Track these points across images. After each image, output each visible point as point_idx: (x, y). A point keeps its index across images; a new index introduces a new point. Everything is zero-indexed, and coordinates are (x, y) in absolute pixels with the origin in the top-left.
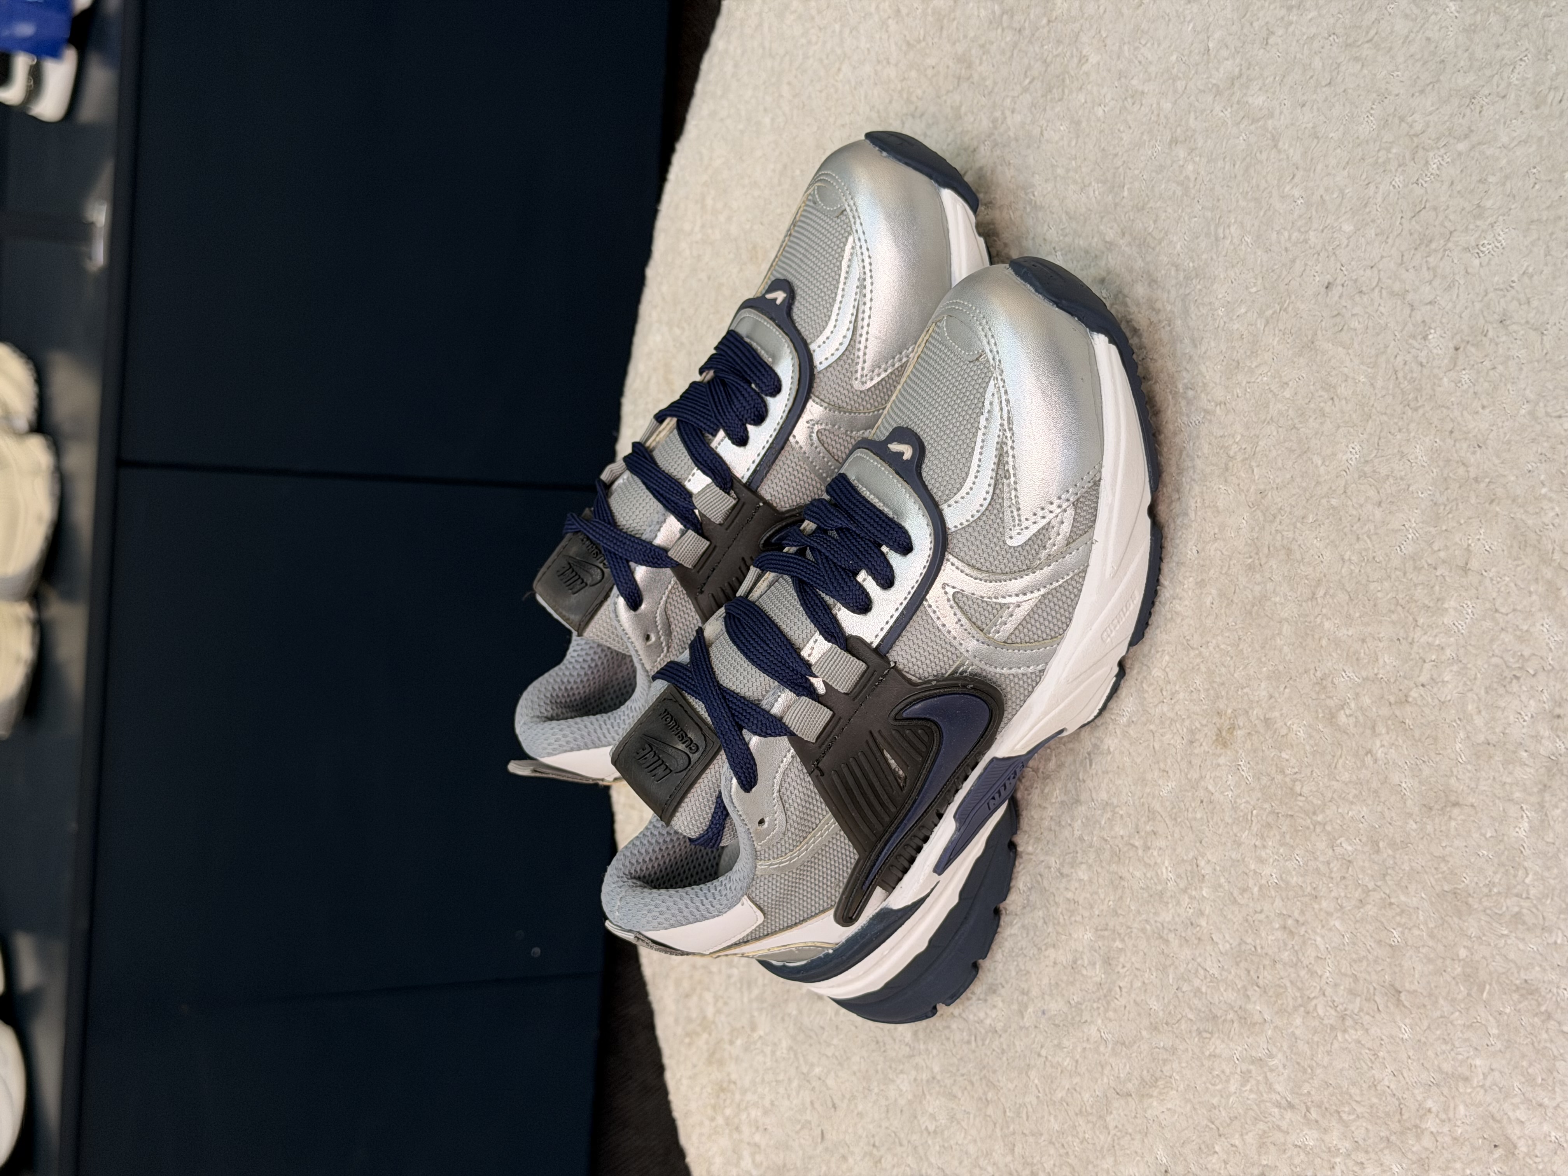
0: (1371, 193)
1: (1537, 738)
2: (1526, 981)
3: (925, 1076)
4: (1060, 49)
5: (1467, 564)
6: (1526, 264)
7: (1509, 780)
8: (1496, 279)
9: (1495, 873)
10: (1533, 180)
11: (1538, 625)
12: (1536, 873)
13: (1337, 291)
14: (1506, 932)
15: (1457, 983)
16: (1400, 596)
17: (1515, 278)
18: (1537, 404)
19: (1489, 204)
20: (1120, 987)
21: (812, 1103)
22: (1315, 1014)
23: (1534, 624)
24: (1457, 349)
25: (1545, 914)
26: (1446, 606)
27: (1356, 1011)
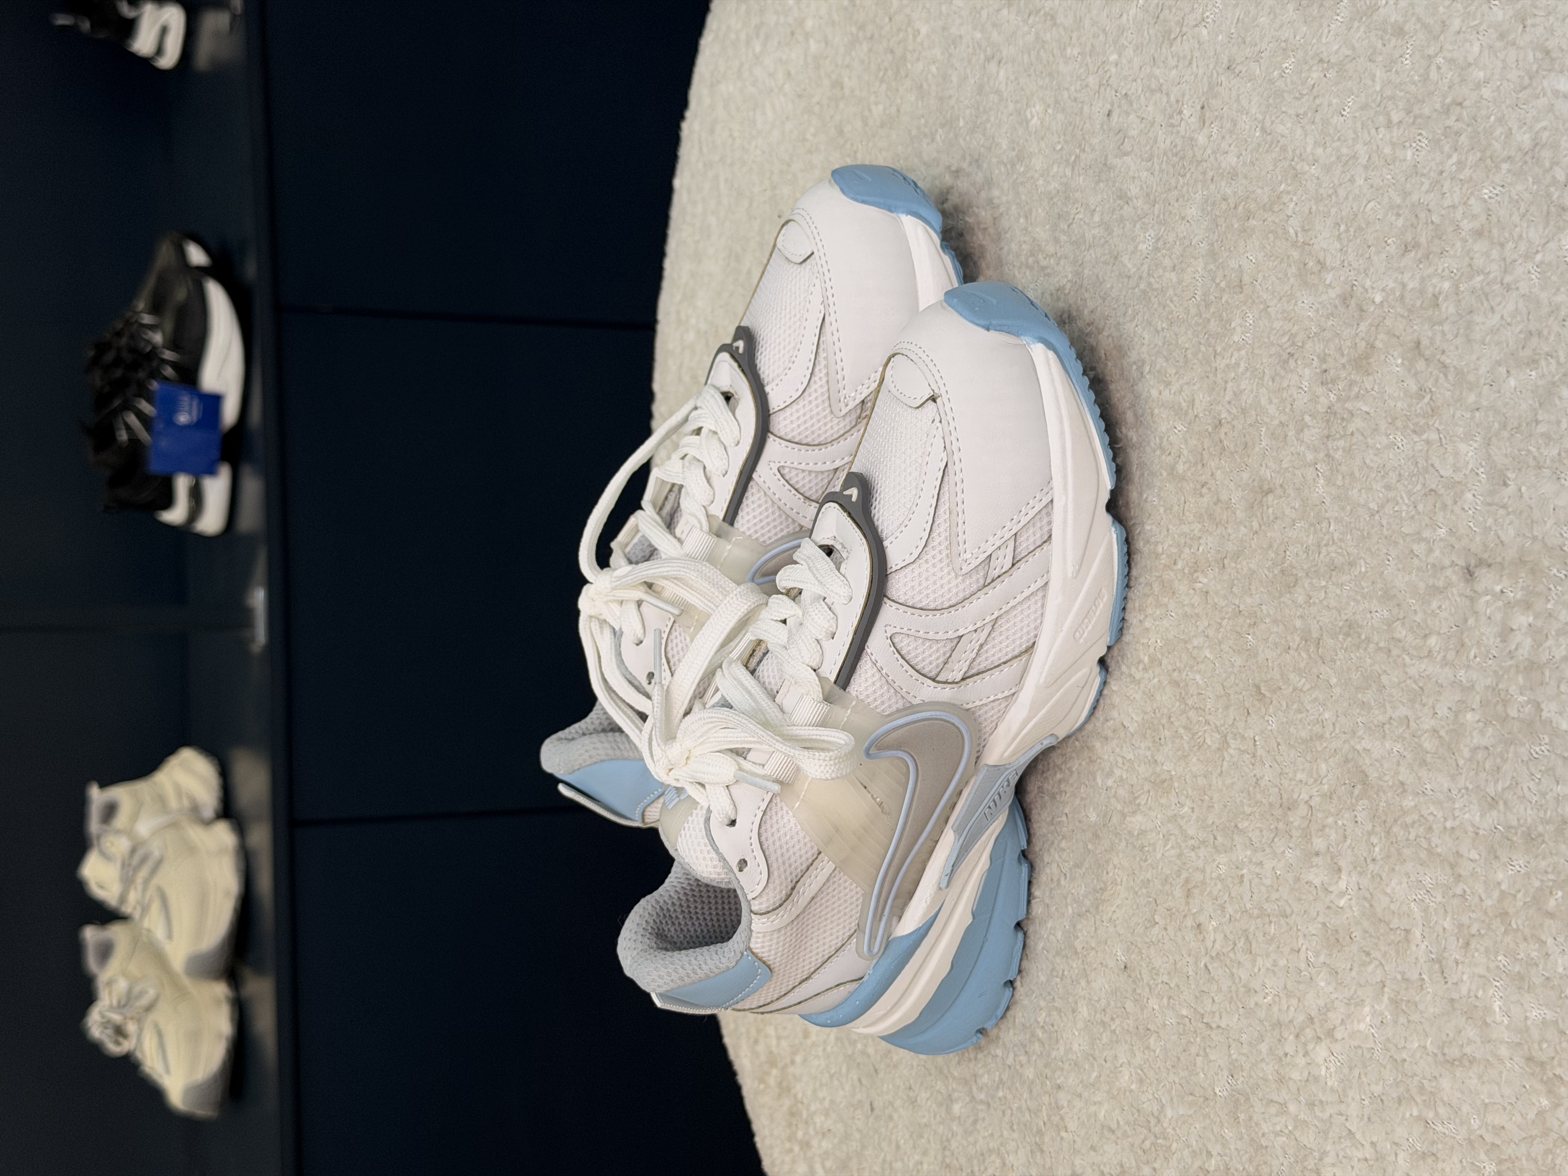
2: (1346, 620)
12: (1336, 518)
15: (1299, 653)
22: (1205, 746)
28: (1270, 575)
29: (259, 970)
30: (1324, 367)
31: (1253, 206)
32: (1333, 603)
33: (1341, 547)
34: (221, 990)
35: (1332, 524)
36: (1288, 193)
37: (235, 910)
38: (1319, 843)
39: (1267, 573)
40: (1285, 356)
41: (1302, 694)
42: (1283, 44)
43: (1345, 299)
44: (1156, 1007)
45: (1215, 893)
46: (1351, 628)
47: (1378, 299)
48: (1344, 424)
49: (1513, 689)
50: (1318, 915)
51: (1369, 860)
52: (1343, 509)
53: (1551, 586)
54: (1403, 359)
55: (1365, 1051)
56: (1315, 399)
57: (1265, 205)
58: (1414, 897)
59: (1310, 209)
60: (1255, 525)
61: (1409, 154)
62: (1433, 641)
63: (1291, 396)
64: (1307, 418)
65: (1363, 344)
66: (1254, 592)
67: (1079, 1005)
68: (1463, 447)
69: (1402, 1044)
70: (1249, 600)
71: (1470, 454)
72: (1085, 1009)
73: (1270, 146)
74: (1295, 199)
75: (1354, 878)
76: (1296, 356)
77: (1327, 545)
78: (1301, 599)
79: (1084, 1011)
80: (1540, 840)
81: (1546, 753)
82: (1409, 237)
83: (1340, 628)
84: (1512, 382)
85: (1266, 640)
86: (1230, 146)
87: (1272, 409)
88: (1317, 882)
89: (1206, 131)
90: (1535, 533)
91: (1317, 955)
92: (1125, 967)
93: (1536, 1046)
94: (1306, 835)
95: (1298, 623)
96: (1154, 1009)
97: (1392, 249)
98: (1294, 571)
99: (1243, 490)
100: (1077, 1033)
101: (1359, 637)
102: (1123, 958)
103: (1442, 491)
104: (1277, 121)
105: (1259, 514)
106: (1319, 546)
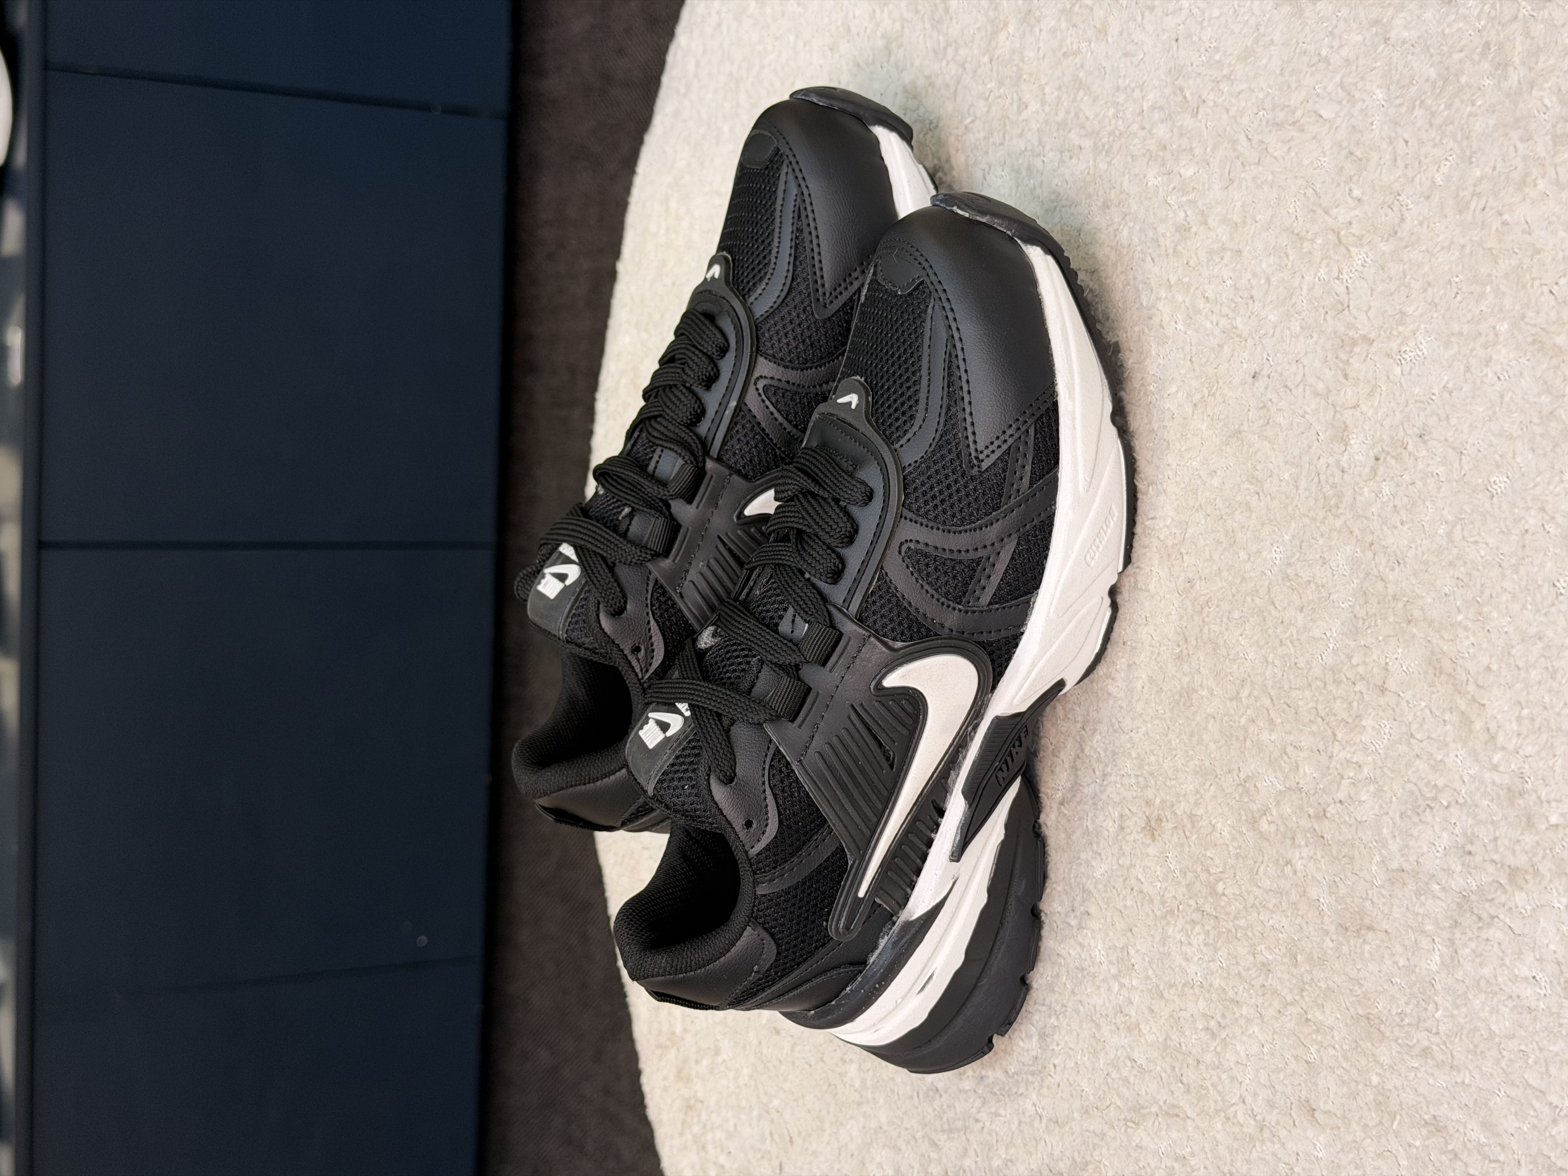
0: (1297, 284)
1: (1449, 872)
2: (1435, 1117)
3: (873, 1124)
4: (1002, 91)
5: (1384, 683)
6: (1446, 378)
7: (1421, 911)
8: (1417, 390)
9: (1407, 1004)
10: (1455, 290)
11: (1452, 755)
12: (1446, 1009)
13: (1262, 382)
14: (1416, 1065)
15: (1370, 1110)
16: (1320, 707)
17: (1435, 391)
18: (1454, 526)
19: (1410, 310)
20: (1055, 1066)
21: (771, 1134)
22: (1235, 1121)
23: (1447, 755)
24: (1377, 459)
25: (1454, 1053)
26: (1364, 723)
27: (1273, 1123)
30: (1469, 847)
31: (1417, 613)
32: (1421, 1090)
33: (1445, 1043)
35: (1440, 1012)
39: (1348, 1004)
48: (1480, 925)
57: (1433, 622)
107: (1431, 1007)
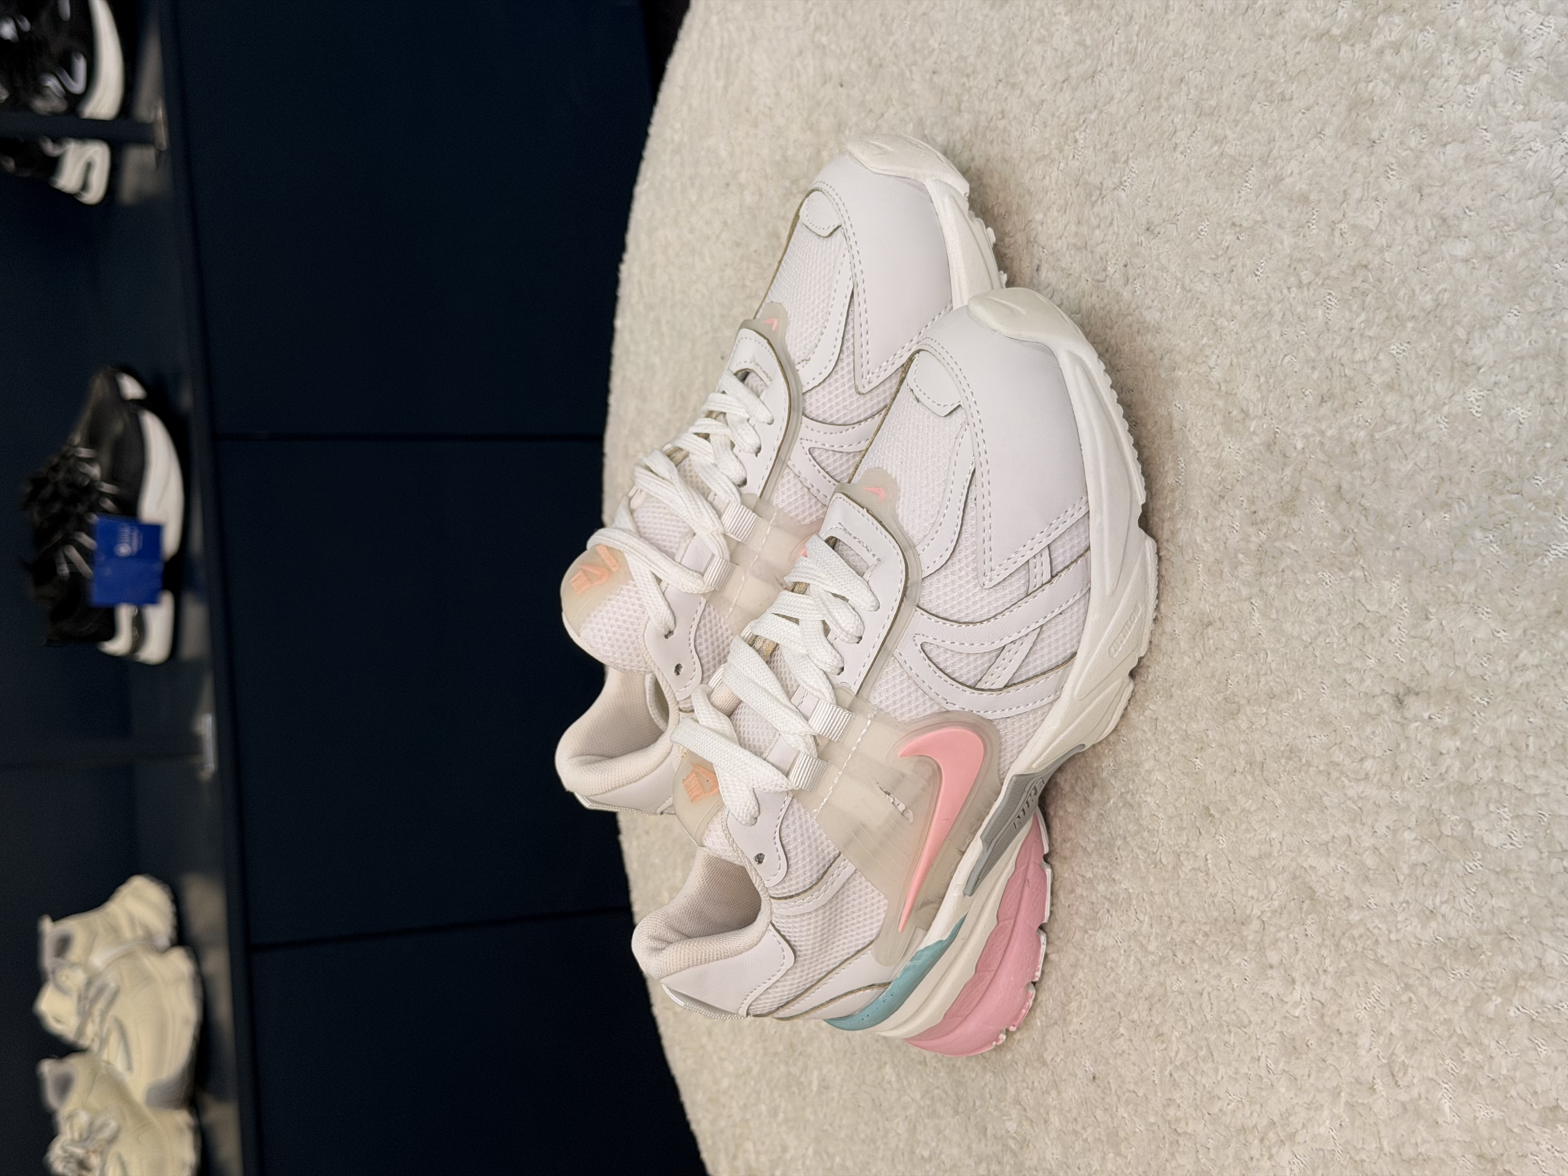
2: (1287, 744)
7: (1237, 584)
12: (1272, 649)
15: (1245, 776)
28: (1215, 703)
29: (221, 1096)
30: (1253, 508)
33: (1278, 677)
34: (183, 1118)
35: (1269, 655)
36: (1210, 346)
37: (195, 1038)
38: (1273, 957)
39: (1211, 700)
40: (1216, 498)
41: (1249, 816)
42: (1197, 209)
43: (1269, 446)
44: (1125, 1115)
45: (1176, 1005)
46: (1292, 752)
47: (1300, 446)
48: (1275, 562)
49: (1445, 809)
50: (1275, 1023)
51: (1320, 972)
52: (1279, 641)
53: (1475, 713)
54: (1327, 501)
55: (1326, 1153)
56: (1246, 539)
57: (1189, 357)
58: (1364, 1005)
59: (1232, 361)
60: (1198, 655)
61: (1320, 312)
62: (1368, 764)
63: (1224, 534)
64: (1240, 556)
65: (1289, 487)
66: (1199, 717)
67: (1051, 1115)
68: (1387, 585)
69: (1359, 1146)
70: (1194, 725)
71: (1393, 590)
72: (1057, 1119)
73: (1191, 303)
74: (1216, 351)
75: (1308, 988)
76: (1226, 498)
77: (1266, 674)
78: (1244, 726)
79: (1055, 1121)
80: (1479, 951)
81: (1480, 868)
82: (1325, 387)
83: (1283, 752)
84: (1428, 524)
85: (1214, 764)
86: (1153, 301)
87: (1206, 547)
88: (1273, 993)
89: (1129, 287)
90: (1458, 664)
91: (1276, 1062)
92: (1094, 1078)
93: (1486, 1144)
94: (1261, 949)
95: (1242, 747)
96: (1123, 1118)
97: (1310, 399)
98: (1237, 699)
99: (1185, 623)
100: (1049, 1143)
101: (1300, 760)
102: (1091, 1069)
103: (1368, 624)
104: (1196, 279)
105: (1201, 646)
106: (1258, 675)
107: (1262, 655)
